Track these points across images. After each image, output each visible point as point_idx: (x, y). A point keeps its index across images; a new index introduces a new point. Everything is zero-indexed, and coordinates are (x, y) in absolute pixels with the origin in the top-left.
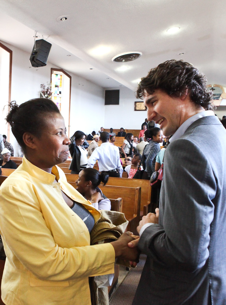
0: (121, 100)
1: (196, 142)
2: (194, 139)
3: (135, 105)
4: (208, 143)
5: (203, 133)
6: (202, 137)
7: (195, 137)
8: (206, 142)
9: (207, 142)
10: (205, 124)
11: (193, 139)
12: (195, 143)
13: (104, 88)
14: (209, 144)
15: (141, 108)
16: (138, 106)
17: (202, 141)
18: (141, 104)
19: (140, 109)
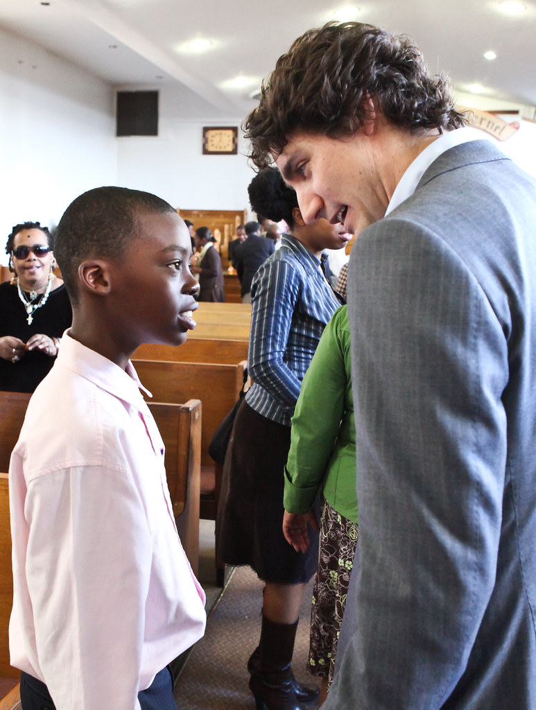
0: (163, 123)
1: (428, 222)
2: (422, 215)
3: (204, 136)
4: (465, 219)
5: (449, 194)
6: (446, 202)
7: (424, 207)
8: (460, 214)
9: (464, 214)
10: (455, 169)
11: (417, 213)
12: (426, 225)
13: (112, 85)
14: (470, 220)
15: (220, 148)
16: (212, 141)
17: (445, 214)
18: (221, 134)
19: (218, 150)
